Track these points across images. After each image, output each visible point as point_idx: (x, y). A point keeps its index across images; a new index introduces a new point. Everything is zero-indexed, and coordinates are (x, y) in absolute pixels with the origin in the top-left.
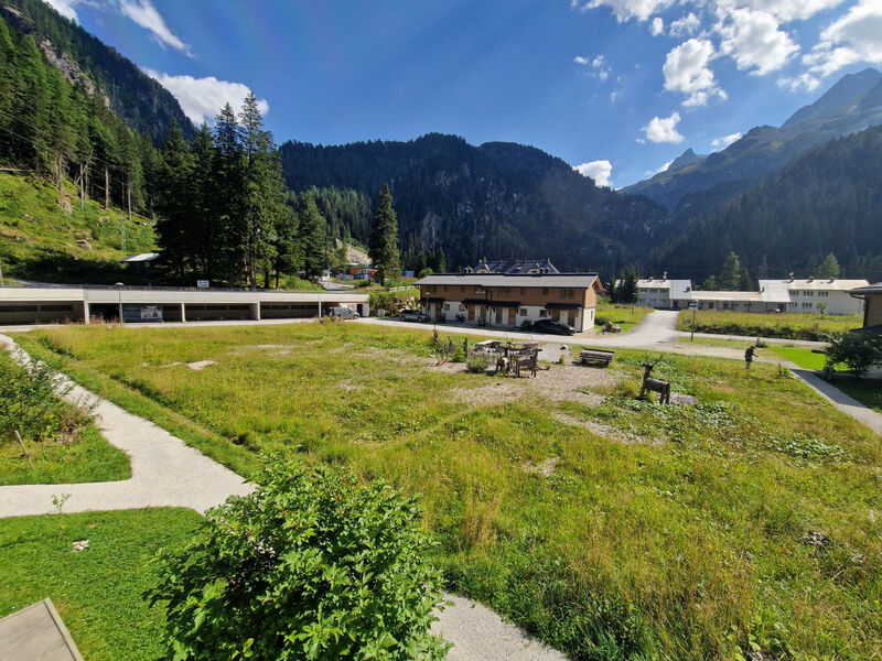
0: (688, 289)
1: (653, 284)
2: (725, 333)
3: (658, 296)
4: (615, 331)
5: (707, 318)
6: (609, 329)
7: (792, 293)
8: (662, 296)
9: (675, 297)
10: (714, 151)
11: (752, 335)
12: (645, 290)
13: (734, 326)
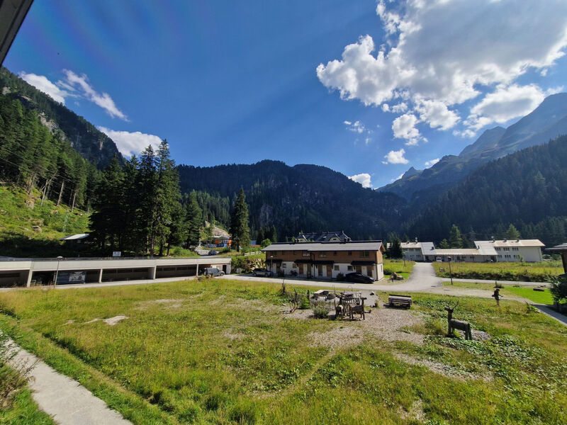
0: (433, 248)
1: (410, 245)
2: (470, 278)
3: (415, 253)
4: (399, 279)
5: (456, 268)
7: (497, 249)
8: (417, 253)
9: (426, 254)
10: (427, 168)
11: (488, 279)
12: (406, 249)
13: (474, 273)
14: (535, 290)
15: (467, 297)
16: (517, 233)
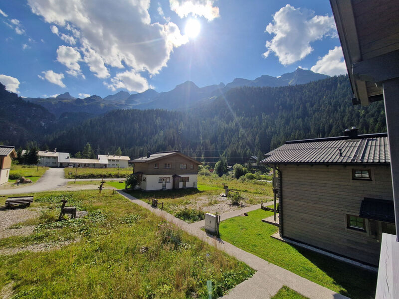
0: (68, 158)
1: (49, 154)
2: (88, 178)
3: (51, 160)
4: (27, 182)
5: (80, 172)
6: (23, 181)
7: (109, 160)
8: (54, 160)
9: (61, 161)
10: (80, 98)
11: (99, 178)
12: (43, 157)
13: (92, 174)
14: (120, 182)
15: (83, 191)
16: (121, 152)
